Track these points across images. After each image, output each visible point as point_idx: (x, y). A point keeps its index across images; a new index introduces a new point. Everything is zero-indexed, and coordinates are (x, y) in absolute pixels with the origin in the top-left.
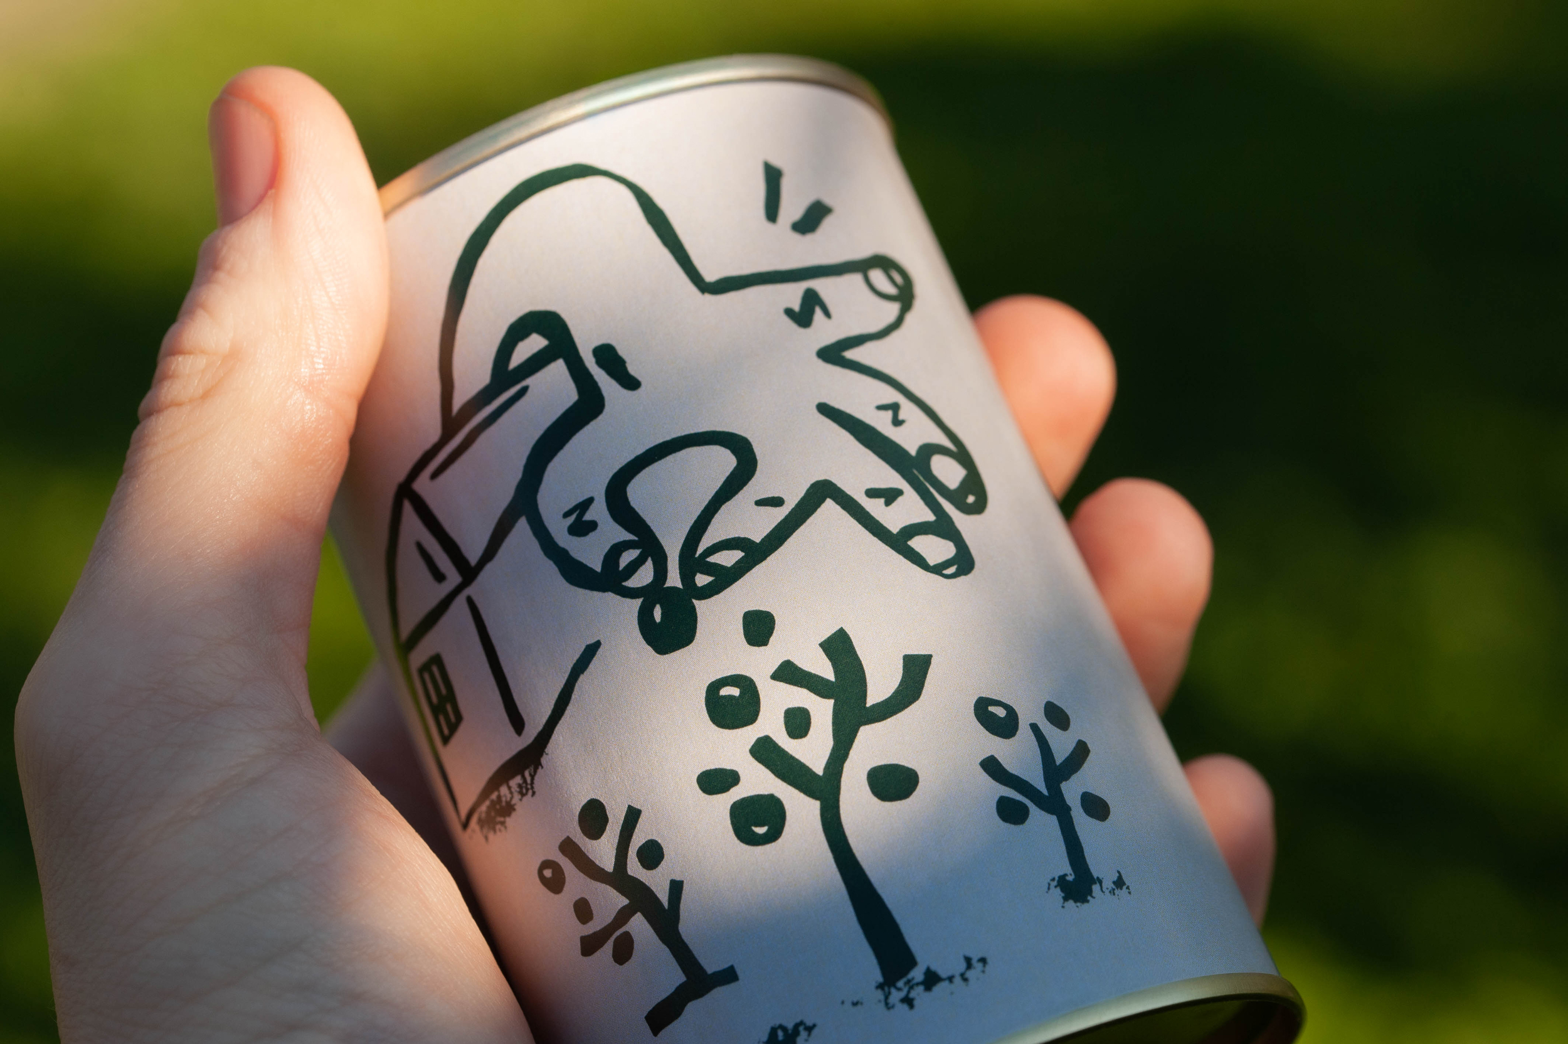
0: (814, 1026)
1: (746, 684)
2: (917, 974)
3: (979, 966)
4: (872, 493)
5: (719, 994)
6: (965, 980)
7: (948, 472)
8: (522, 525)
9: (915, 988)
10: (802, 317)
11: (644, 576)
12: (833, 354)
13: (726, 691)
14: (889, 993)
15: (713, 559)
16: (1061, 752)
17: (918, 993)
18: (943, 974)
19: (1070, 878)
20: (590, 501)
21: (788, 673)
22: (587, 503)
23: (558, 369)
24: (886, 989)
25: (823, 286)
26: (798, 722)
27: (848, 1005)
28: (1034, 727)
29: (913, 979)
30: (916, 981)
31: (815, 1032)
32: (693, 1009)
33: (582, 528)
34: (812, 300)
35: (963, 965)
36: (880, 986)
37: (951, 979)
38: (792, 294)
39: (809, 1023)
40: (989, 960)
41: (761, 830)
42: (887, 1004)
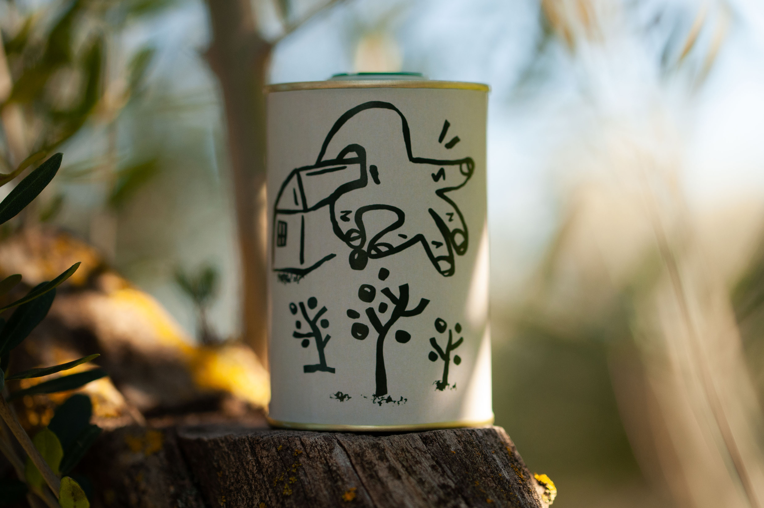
0: (351, 398)
1: (373, 289)
2: (386, 397)
3: (404, 401)
4: (434, 243)
5: (328, 374)
6: (399, 404)
7: (459, 239)
8: (327, 207)
9: (384, 400)
10: (436, 178)
11: (357, 243)
12: (440, 193)
13: (367, 289)
14: (376, 399)
15: (379, 247)
16: (454, 341)
17: (384, 402)
18: (393, 399)
19: (441, 382)
20: (350, 212)
21: (386, 292)
22: (349, 212)
23: (357, 166)
24: (375, 397)
25: (446, 168)
26: (383, 308)
27: (363, 396)
28: (450, 332)
29: (384, 397)
30: (384, 398)
31: (350, 399)
32: (318, 373)
33: (345, 218)
34: (442, 173)
35: (400, 399)
36: (374, 396)
37: (395, 402)
38: (436, 169)
39: (350, 396)
40: (408, 400)
41: (359, 335)
42: (374, 401)
